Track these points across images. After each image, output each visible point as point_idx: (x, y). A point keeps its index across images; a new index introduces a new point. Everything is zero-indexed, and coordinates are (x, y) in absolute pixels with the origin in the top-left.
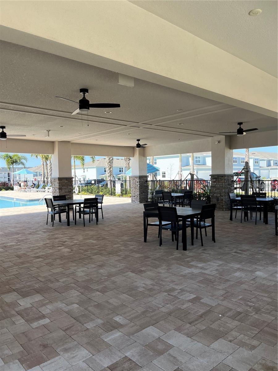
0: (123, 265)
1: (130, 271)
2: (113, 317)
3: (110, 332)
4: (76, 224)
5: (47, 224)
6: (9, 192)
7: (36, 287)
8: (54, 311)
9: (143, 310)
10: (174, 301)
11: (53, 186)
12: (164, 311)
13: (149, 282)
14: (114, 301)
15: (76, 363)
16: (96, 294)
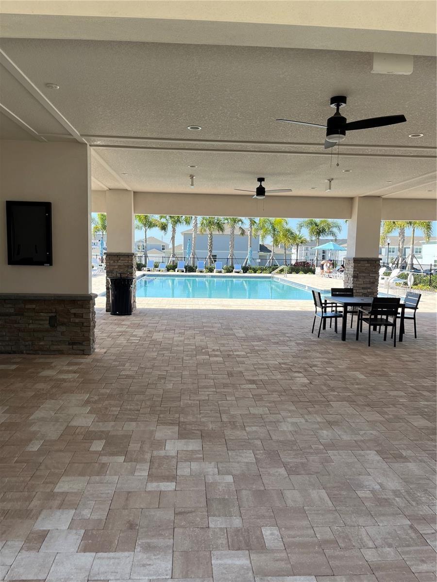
0: (372, 434)
1: (377, 449)
2: (263, 526)
3: (234, 552)
4: (357, 339)
5: (312, 332)
6: (309, 276)
7: (206, 428)
8: (194, 474)
9: (329, 536)
10: (408, 546)
11: (346, 272)
12: (367, 557)
13: (393, 484)
14: (293, 497)
15: (138, 578)
16: (277, 472)
